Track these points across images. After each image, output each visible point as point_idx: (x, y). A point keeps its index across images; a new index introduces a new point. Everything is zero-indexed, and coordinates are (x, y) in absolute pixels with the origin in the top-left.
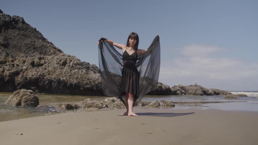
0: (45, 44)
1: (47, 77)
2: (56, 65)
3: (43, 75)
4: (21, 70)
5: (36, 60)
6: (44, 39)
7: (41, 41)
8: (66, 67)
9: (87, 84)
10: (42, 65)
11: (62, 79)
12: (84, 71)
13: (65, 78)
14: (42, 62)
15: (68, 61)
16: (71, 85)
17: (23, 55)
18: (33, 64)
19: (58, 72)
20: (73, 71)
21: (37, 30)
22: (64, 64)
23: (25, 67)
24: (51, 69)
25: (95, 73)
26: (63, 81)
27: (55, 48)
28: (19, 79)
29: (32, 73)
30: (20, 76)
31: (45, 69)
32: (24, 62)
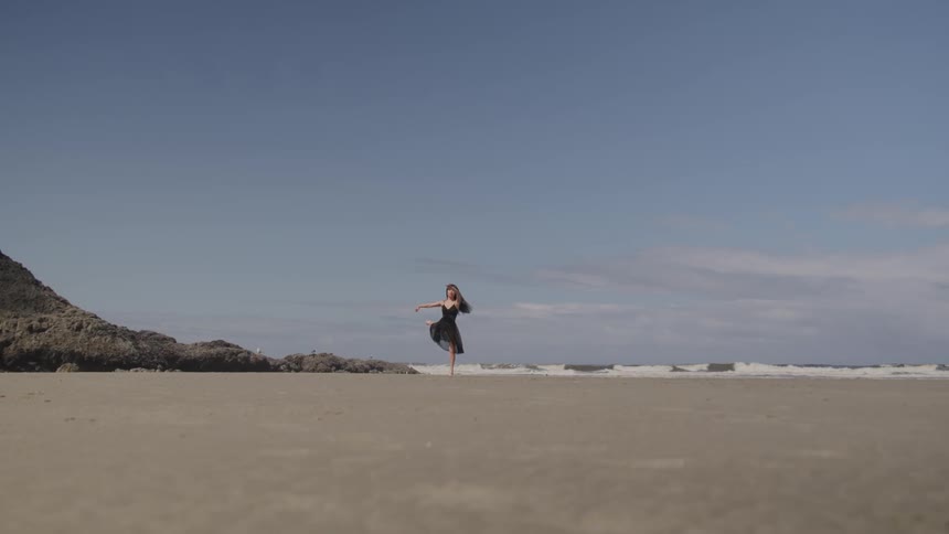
0: (42, 293)
1: (54, 347)
2: (66, 330)
3: (48, 346)
4: (14, 339)
5: (35, 323)
6: (37, 283)
7: (33, 288)
8: (82, 333)
9: (113, 357)
10: (44, 330)
11: (76, 350)
12: (109, 338)
13: (80, 349)
14: (44, 325)
15: (85, 324)
16: (90, 358)
17: (9, 313)
18: (31, 330)
19: (70, 340)
20: (93, 339)
21: (24, 266)
22: (79, 328)
23: (19, 334)
24: (58, 336)
25: (125, 340)
26: (79, 353)
27: (58, 298)
28: (10, 351)
29: (31, 343)
30: (12, 347)
31: (50, 336)
32: (15, 325)
